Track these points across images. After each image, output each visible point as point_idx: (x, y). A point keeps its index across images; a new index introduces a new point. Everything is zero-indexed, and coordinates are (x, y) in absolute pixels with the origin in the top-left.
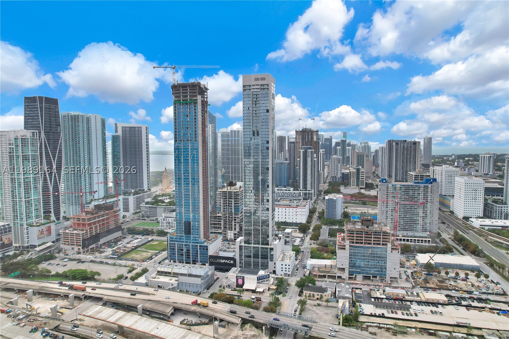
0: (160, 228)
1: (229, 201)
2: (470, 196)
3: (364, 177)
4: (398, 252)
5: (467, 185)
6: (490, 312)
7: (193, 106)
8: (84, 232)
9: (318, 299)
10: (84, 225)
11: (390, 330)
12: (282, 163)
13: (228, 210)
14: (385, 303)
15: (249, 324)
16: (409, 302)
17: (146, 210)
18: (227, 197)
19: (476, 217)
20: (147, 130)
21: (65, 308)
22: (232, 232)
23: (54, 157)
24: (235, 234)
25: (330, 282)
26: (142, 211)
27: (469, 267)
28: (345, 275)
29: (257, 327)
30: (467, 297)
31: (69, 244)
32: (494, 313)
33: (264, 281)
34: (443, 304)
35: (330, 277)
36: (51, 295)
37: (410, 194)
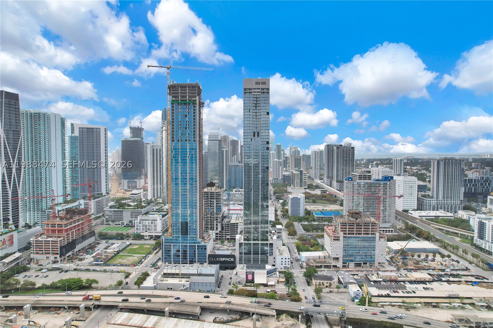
0: (135, 231)
1: (210, 201)
2: (407, 192)
3: (307, 179)
4: (385, 240)
5: (405, 182)
6: (466, 284)
7: (192, 107)
8: (62, 238)
9: (327, 286)
10: (60, 231)
11: (402, 307)
12: (237, 166)
13: (210, 211)
14: (384, 284)
15: (284, 315)
16: (403, 283)
17: (111, 214)
18: (209, 197)
19: (412, 209)
20: (105, 132)
21: (75, 320)
22: (214, 231)
23: (14, 158)
24: (217, 234)
25: (327, 271)
26: (106, 215)
27: (431, 250)
28: (340, 264)
29: (292, 317)
30: (443, 274)
31: (43, 253)
32: (469, 285)
33: (272, 275)
34: (429, 282)
35: (326, 267)
36: (52, 309)
37: (372, 191)
